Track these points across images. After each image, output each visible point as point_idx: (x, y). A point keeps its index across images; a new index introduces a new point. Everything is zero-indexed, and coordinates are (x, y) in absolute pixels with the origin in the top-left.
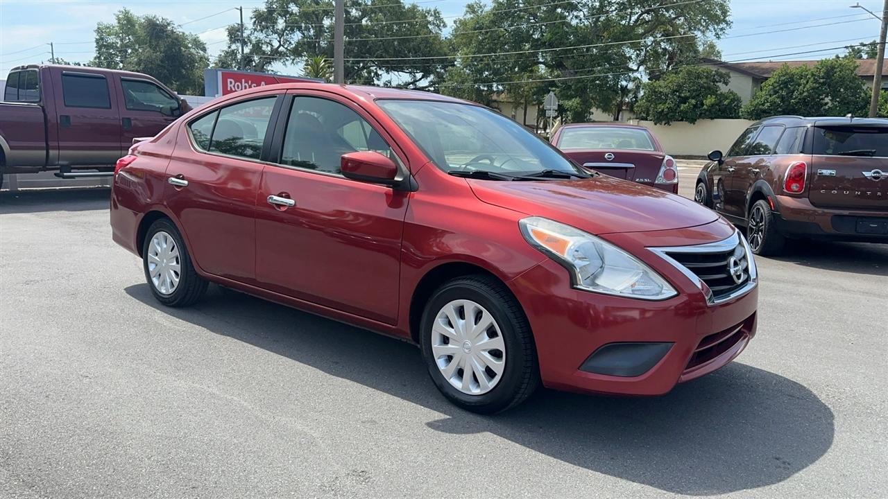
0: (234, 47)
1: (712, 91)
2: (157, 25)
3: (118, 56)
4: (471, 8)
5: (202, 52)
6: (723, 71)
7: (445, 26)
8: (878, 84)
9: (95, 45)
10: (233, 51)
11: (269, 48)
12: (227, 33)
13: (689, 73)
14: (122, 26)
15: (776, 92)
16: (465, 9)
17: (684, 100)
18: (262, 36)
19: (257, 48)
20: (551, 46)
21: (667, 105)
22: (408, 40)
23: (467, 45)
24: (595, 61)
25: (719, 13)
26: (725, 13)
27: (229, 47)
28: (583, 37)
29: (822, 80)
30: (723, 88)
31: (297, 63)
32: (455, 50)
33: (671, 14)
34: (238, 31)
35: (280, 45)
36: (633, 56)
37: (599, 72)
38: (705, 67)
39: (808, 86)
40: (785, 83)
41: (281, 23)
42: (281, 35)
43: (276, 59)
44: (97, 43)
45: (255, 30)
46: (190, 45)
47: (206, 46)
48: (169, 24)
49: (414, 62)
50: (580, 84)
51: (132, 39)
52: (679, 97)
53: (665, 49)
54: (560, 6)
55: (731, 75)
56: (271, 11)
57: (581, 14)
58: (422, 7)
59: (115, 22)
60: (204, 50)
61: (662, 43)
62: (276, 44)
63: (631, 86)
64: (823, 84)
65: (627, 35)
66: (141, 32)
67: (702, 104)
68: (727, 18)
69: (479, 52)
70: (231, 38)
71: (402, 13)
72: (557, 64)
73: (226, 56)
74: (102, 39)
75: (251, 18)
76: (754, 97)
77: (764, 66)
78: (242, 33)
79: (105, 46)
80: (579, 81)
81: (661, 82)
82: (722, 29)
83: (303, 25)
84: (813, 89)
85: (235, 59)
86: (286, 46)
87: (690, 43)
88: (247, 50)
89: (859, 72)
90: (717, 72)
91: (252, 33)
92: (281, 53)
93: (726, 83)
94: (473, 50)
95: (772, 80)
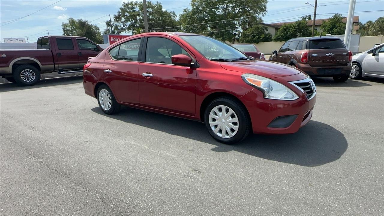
0: (108, 28)
1: (263, 33)
2: (83, 22)
3: (70, 33)
4: (185, 10)
5: (98, 30)
6: (266, 26)
7: (177, 17)
8: (314, 28)
9: (62, 30)
10: (108, 29)
11: (120, 28)
12: (106, 24)
13: (256, 28)
14: (71, 23)
16: (183, 11)
17: (254, 37)
18: (117, 24)
19: (116, 28)
20: (211, 21)
21: (249, 38)
22: (165, 22)
23: (184, 22)
24: (226, 25)
25: (263, 8)
26: (265, 8)
28: (221, 17)
29: (296, 28)
30: (266, 32)
31: (129, 32)
32: (180, 24)
33: (248, 9)
34: (109, 23)
35: (124, 26)
36: (237, 23)
37: (227, 29)
38: (260, 25)
39: (292, 30)
40: (285, 29)
41: (123, 19)
42: (123, 23)
43: (122, 31)
44: (63, 29)
45: (115, 22)
46: (94, 28)
47: (99, 28)
48: (86, 22)
49: (168, 29)
50: (222, 33)
51: (75, 28)
52: (253, 35)
53: (247, 21)
54: (213, 8)
55: (268, 28)
56: (119, 15)
57: (220, 11)
58: (169, 11)
59: (68, 22)
60: (99, 29)
61: (246, 19)
62: (122, 26)
63: (237, 33)
64: (297, 29)
65: (235, 16)
66: (78, 25)
67: (260, 37)
68: (266, 10)
69: (189, 24)
70: (107, 25)
71: (162, 13)
72: (214, 27)
73: (106, 31)
74: (65, 28)
75: (113, 18)
76: (276, 34)
77: (278, 24)
78: (111, 23)
79: (66, 30)
80: (221, 32)
81: (247, 31)
82: (265, 13)
83: (130, 19)
84: (294, 31)
85: (109, 32)
87: (255, 18)
88: (113, 29)
89: (308, 24)
90: (264, 27)
91: (114, 23)
92: (124, 29)
93: (267, 30)
94: (187, 24)
95: (281, 29)
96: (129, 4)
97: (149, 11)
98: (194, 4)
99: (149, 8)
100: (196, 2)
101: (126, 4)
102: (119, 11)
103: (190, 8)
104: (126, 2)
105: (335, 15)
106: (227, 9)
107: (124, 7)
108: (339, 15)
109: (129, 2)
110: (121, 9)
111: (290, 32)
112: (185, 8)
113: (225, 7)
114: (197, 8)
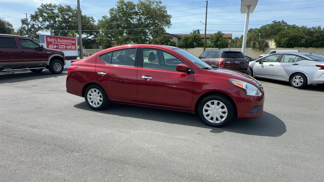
0: (24, 26)
1: (169, 41)
4: (104, 17)
7: (95, 21)
11: (37, 27)
12: (21, 21)
13: (164, 37)
15: (184, 42)
16: (102, 17)
18: (34, 23)
20: (128, 28)
22: (85, 25)
23: (104, 27)
24: (140, 33)
25: (168, 22)
26: (170, 22)
27: (22, 26)
28: (135, 26)
29: (193, 39)
30: (172, 41)
31: (47, 31)
32: (99, 28)
33: (157, 21)
35: (41, 26)
36: (148, 32)
39: (191, 40)
40: (186, 39)
41: (41, 19)
42: (41, 23)
43: (40, 30)
45: (32, 21)
49: (88, 31)
50: (136, 39)
53: (156, 30)
54: (129, 18)
55: (173, 37)
56: (37, 15)
57: (135, 20)
58: (87, 16)
60: (12, 26)
63: (148, 39)
64: (194, 40)
65: (147, 26)
67: (167, 44)
68: (170, 23)
69: (107, 29)
70: (23, 23)
72: (129, 33)
75: (30, 17)
76: (179, 43)
77: (179, 35)
80: (136, 38)
82: (169, 26)
83: (49, 20)
84: (192, 41)
86: (43, 26)
87: (162, 30)
88: (30, 26)
90: (170, 37)
91: (30, 22)
92: (42, 29)
93: (172, 39)
94: (105, 29)
95: (183, 39)
96: (48, 6)
97: (68, 14)
98: (112, 13)
99: (69, 11)
100: (114, 11)
101: (45, 6)
102: (36, 11)
103: (109, 16)
104: (44, 4)
105: (219, 32)
106: (140, 19)
107: (42, 8)
108: (221, 32)
109: (47, 4)
110: (38, 9)
111: (190, 42)
112: (104, 15)
113: (139, 18)
114: (115, 16)
